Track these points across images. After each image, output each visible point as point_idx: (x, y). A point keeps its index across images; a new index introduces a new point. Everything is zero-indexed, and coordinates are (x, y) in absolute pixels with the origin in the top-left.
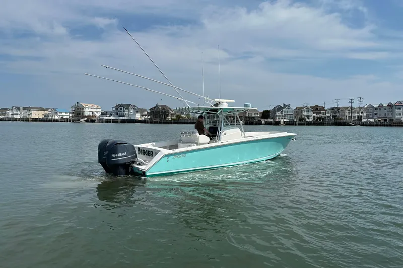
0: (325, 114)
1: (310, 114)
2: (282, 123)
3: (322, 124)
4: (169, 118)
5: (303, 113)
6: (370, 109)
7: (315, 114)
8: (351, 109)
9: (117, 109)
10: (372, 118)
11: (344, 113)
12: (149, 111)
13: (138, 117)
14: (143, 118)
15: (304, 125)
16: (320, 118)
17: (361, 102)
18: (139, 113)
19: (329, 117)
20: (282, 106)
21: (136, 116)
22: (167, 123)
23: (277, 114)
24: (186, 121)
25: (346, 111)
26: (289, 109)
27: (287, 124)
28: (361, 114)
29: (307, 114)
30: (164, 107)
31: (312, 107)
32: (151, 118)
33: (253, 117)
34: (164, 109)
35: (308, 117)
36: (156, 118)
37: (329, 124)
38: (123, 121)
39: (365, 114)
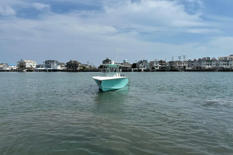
0: (166, 65)
1: (157, 65)
2: (142, 70)
3: (164, 71)
4: (78, 68)
5: (154, 65)
6: (190, 62)
7: (160, 65)
8: (180, 62)
9: (46, 63)
10: (191, 67)
11: (176, 64)
12: (66, 64)
13: (59, 68)
14: (62, 69)
15: (154, 71)
16: (163, 68)
17: (185, 58)
18: (60, 66)
19: (168, 67)
20: (143, 61)
21: (58, 68)
22: (77, 71)
23: (140, 65)
24: (89, 70)
25: (177, 64)
26: (146, 62)
27: (145, 71)
28: (185, 65)
29: (156, 65)
30: (75, 62)
31: (159, 62)
32: (67, 69)
33: (127, 67)
34: (76, 63)
35: (157, 67)
36: (70, 68)
37: (168, 71)
38: (50, 71)
39: (187, 65)
